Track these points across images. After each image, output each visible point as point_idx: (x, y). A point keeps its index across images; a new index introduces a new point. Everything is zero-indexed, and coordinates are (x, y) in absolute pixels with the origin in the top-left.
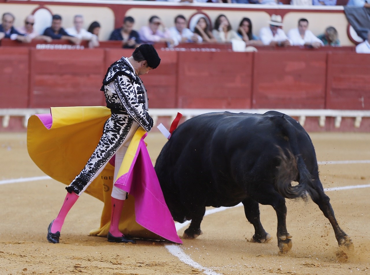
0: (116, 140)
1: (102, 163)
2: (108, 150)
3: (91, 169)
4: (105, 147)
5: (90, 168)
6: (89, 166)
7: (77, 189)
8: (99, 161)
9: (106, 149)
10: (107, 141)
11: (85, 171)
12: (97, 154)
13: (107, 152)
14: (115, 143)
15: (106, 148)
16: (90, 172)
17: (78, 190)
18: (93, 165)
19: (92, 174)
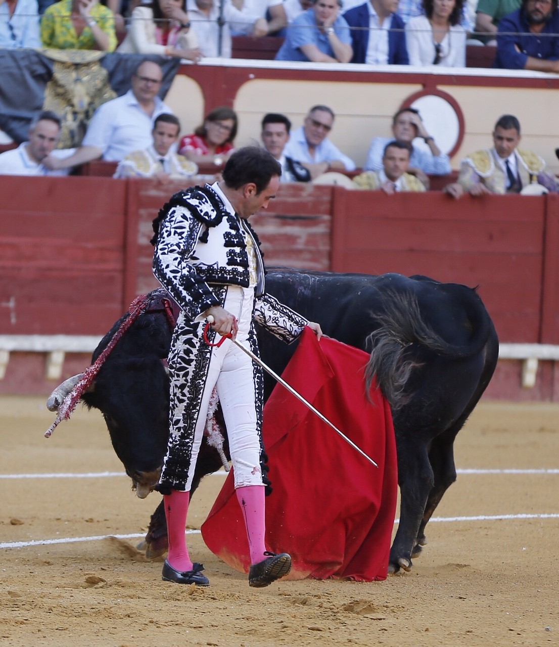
0: (195, 351)
1: (195, 411)
2: (189, 381)
3: (182, 431)
4: (181, 376)
5: (179, 429)
6: (175, 427)
7: (178, 482)
8: (187, 408)
9: (185, 380)
10: (180, 363)
11: (173, 442)
12: (176, 397)
13: (189, 384)
14: (195, 358)
15: (184, 378)
16: (183, 437)
17: (180, 482)
18: (181, 420)
19: (189, 438)
